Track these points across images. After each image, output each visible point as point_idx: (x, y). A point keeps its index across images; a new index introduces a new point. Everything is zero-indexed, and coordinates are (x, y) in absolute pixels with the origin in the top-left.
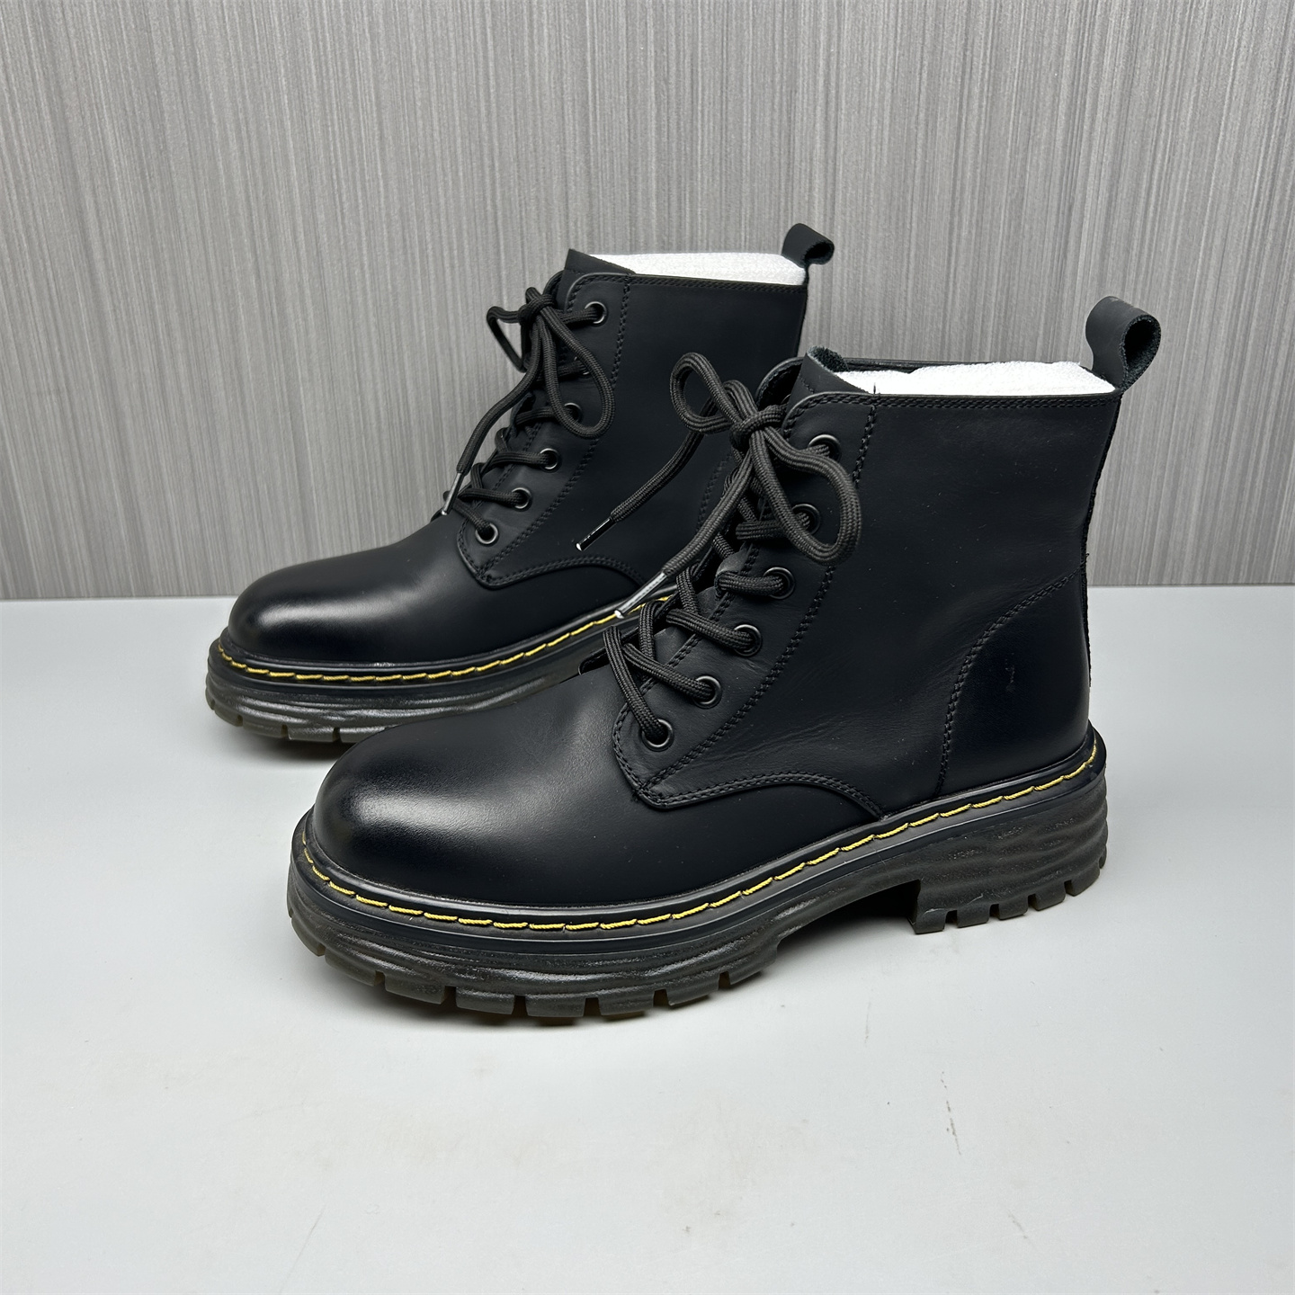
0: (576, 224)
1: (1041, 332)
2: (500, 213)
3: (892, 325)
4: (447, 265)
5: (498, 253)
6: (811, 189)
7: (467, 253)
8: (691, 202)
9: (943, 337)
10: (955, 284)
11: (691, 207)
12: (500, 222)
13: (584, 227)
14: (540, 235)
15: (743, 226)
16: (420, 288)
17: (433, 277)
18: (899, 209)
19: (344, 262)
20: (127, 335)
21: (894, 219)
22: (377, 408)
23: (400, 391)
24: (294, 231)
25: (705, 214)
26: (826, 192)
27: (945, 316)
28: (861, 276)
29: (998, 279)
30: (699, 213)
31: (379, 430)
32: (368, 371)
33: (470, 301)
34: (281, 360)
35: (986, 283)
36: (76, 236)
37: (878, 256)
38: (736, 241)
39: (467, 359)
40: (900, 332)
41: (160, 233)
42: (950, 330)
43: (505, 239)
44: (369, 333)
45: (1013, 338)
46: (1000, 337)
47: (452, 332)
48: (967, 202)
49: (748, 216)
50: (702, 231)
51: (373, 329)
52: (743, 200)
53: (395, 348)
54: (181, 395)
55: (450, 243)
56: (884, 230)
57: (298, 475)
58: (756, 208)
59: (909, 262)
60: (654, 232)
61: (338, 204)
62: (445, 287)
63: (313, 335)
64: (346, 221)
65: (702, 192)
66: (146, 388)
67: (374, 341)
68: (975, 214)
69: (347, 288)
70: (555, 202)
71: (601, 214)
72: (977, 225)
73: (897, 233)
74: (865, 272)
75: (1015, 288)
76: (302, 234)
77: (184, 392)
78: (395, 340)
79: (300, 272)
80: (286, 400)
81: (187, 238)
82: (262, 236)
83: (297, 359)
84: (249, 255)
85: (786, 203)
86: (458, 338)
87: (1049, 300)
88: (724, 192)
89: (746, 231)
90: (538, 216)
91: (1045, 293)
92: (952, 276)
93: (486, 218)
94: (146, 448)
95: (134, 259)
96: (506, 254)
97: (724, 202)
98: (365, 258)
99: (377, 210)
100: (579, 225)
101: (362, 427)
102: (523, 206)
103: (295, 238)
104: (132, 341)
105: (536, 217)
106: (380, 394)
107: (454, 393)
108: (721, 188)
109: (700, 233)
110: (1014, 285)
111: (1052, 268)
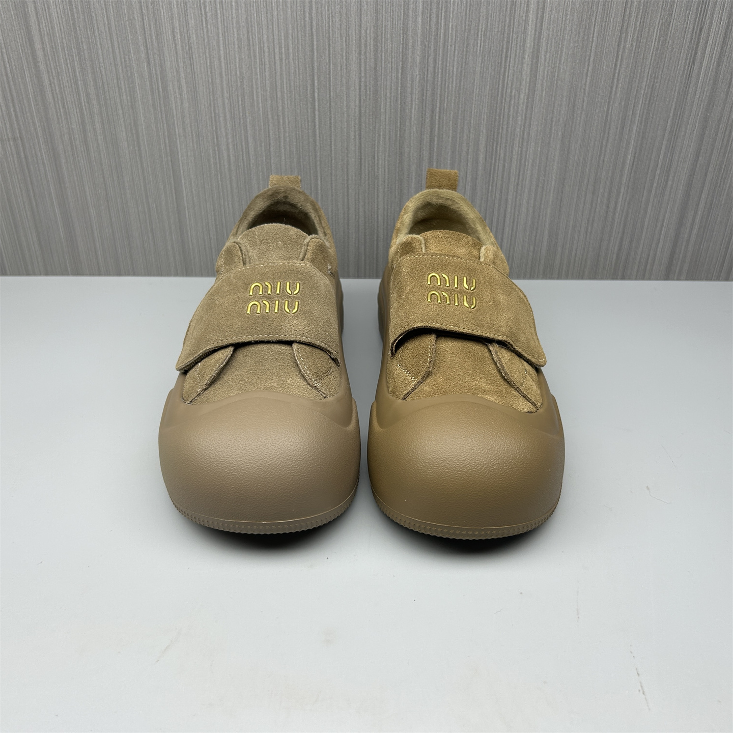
0: (366, 31)
1: (671, 115)
2: (314, 23)
3: (574, 107)
4: (277, 58)
5: (312, 51)
6: (527, 11)
7: (291, 50)
8: (445, 18)
9: (607, 116)
10: (618, 80)
11: (445, 22)
12: (314, 30)
13: (371, 34)
14: (341, 39)
15: (480, 36)
16: (259, 74)
17: (267, 66)
18: (586, 28)
19: (207, 55)
20: (60, 102)
21: (581, 34)
22: (229, 156)
23: (244, 143)
24: (173, 31)
25: (454, 27)
26: (537, 14)
27: (609, 102)
28: (557, 73)
29: (648, 77)
30: (450, 26)
31: (230, 170)
32: (223, 130)
33: (292, 84)
34: (165, 121)
35: (639, 80)
36: (22, 31)
37: (569, 60)
38: (474, 47)
39: (289, 122)
40: (579, 112)
41: (80, 30)
42: (612, 112)
43: (317, 41)
44: (224, 104)
45: (652, 118)
46: (644, 117)
47: (280, 104)
48: (632, 23)
49: (483, 29)
50: (452, 39)
51: (226, 101)
52: (481, 18)
53: (241, 114)
54: (98, 144)
55: (280, 44)
56: (575, 42)
57: (176, 198)
58: (489, 24)
59: (589, 65)
60: (419, 39)
61: (203, 13)
62: (275, 73)
63: (186, 105)
64: (209, 26)
65: (453, 12)
66: (74, 138)
67: (227, 110)
68: (637, 32)
69: (209, 73)
70: (353, 16)
71: (384, 25)
72: (637, 40)
73: (583, 44)
74: (559, 70)
75: (658, 84)
76: (179, 34)
77: (100, 142)
78: (241, 110)
79: (177, 61)
80: (168, 148)
81: (99, 35)
82: (151, 35)
83: (176, 122)
84: (142, 48)
85: (510, 21)
86: (283, 108)
87: (679, 93)
88: (468, 12)
89: (481, 40)
90: (341, 25)
91: (677, 88)
92: (616, 75)
93: (305, 26)
94: (75, 178)
95: (63, 48)
96: (317, 52)
97: (467, 19)
98: (222, 52)
99: (230, 19)
100: (368, 33)
101: (219, 167)
102: (331, 18)
103: (174, 37)
104: (64, 107)
105: (339, 26)
106: (231, 146)
107: (280, 145)
108: (466, 9)
109: (450, 40)
110: (657, 82)
111: (684, 71)
